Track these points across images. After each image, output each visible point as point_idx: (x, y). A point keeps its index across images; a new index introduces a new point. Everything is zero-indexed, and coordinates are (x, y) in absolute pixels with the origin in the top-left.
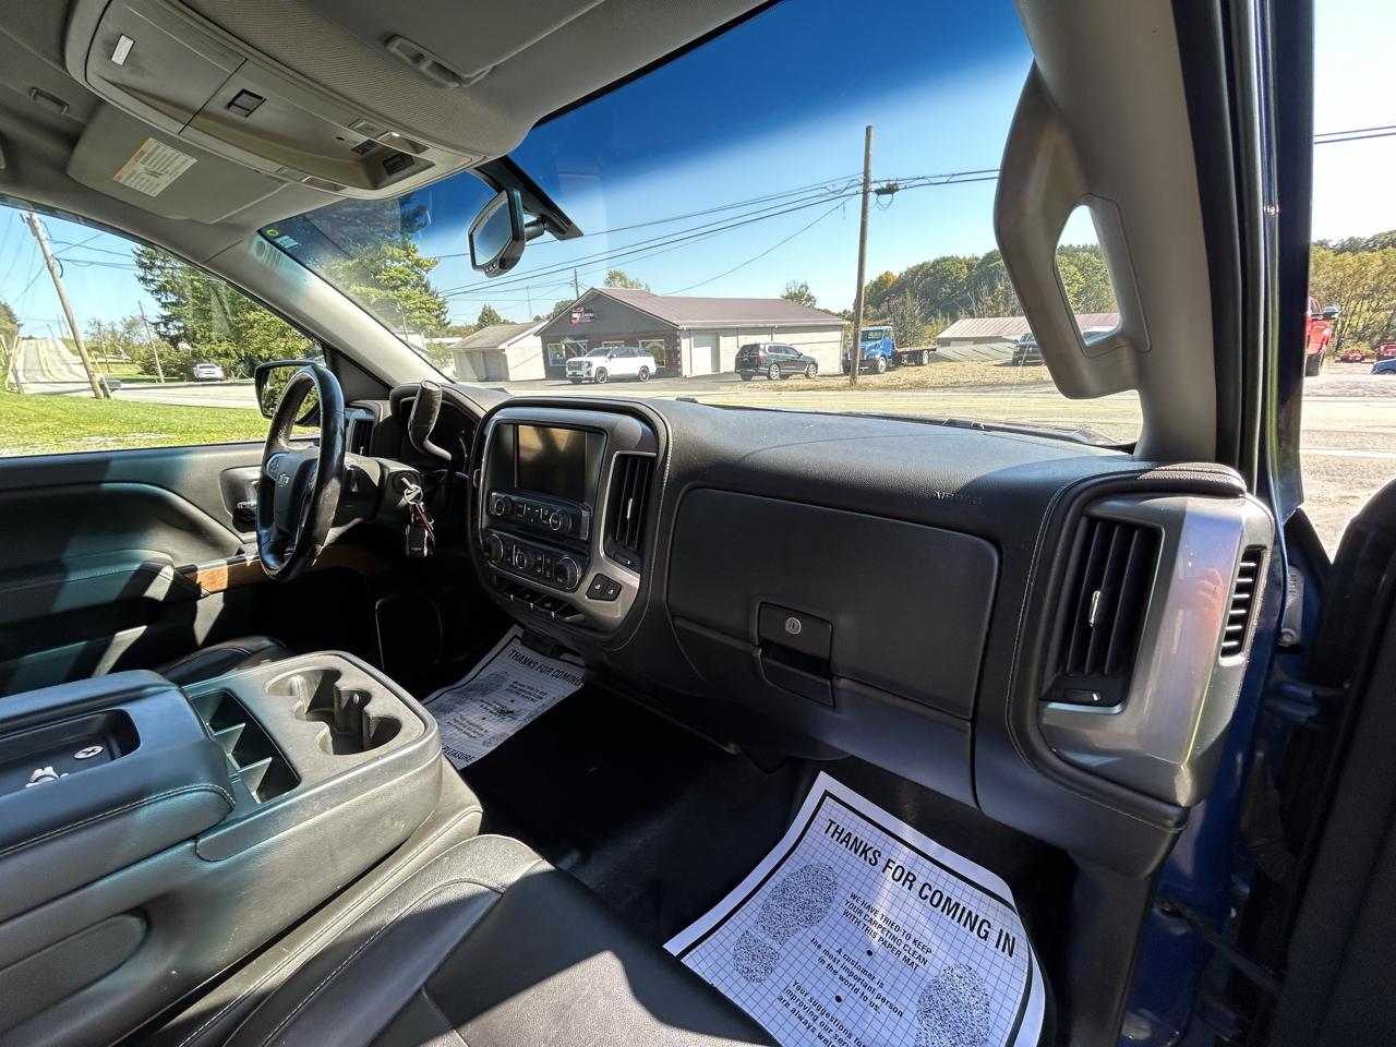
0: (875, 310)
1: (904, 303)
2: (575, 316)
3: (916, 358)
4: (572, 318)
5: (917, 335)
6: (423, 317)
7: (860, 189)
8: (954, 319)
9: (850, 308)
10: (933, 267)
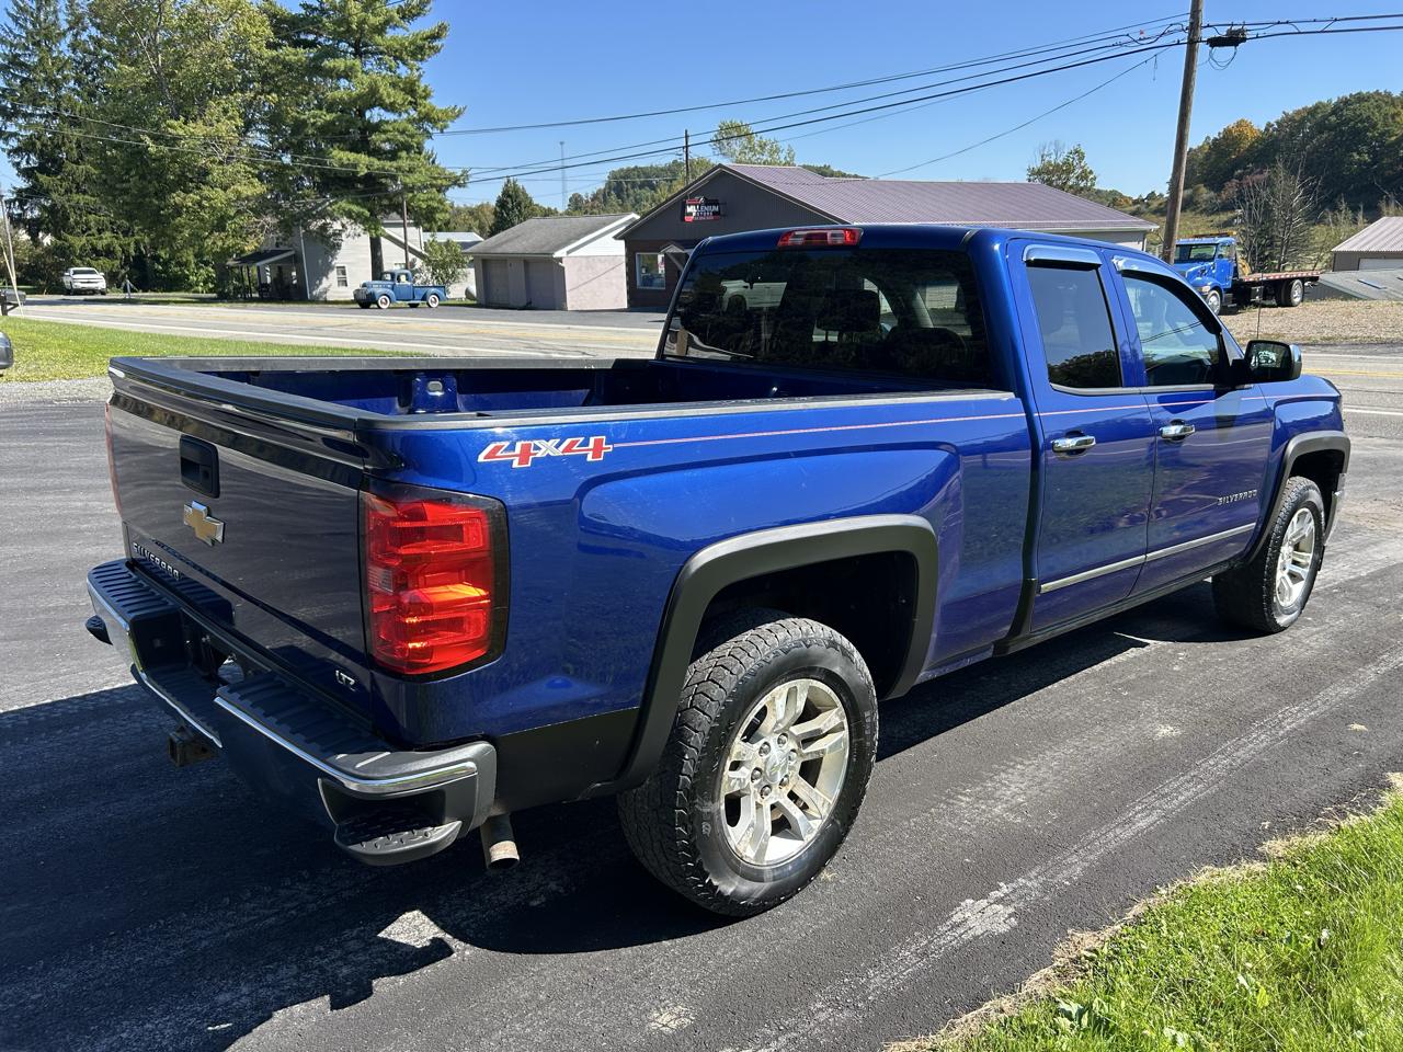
0: (1212, 194)
1: (1269, 183)
2: (690, 209)
3: (1279, 293)
4: (683, 213)
5: (1298, 246)
6: (431, 199)
7: (1184, 36)
8: (1373, 215)
9: (1163, 190)
10: (1334, 112)
